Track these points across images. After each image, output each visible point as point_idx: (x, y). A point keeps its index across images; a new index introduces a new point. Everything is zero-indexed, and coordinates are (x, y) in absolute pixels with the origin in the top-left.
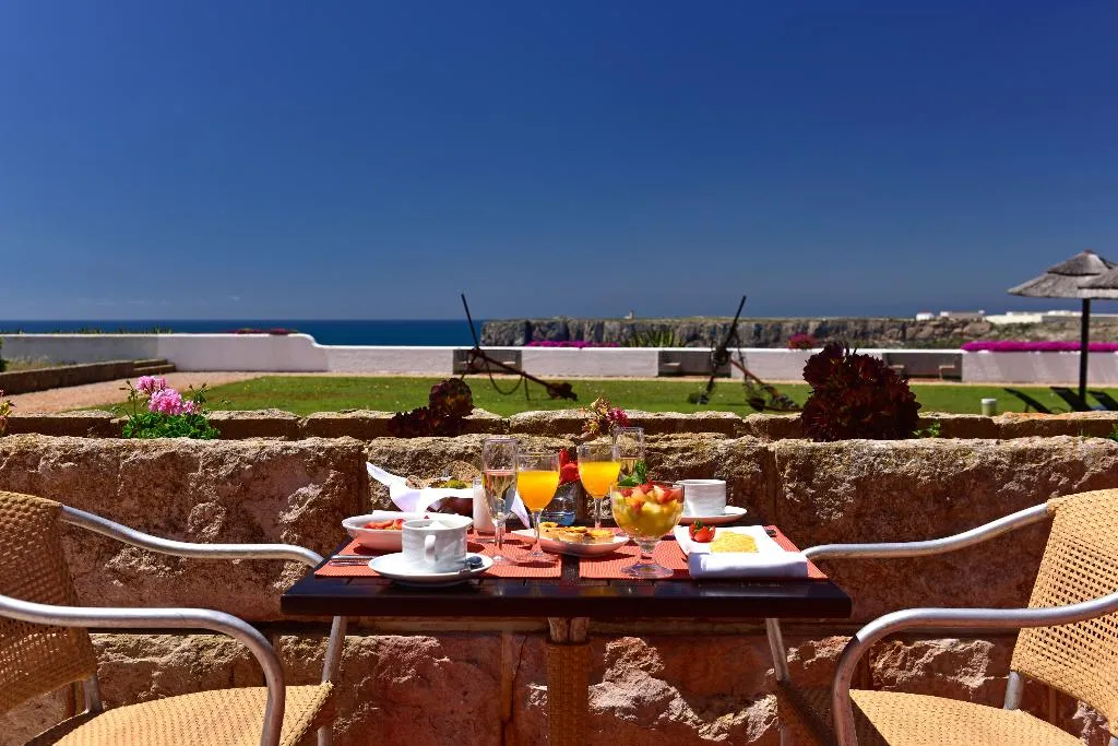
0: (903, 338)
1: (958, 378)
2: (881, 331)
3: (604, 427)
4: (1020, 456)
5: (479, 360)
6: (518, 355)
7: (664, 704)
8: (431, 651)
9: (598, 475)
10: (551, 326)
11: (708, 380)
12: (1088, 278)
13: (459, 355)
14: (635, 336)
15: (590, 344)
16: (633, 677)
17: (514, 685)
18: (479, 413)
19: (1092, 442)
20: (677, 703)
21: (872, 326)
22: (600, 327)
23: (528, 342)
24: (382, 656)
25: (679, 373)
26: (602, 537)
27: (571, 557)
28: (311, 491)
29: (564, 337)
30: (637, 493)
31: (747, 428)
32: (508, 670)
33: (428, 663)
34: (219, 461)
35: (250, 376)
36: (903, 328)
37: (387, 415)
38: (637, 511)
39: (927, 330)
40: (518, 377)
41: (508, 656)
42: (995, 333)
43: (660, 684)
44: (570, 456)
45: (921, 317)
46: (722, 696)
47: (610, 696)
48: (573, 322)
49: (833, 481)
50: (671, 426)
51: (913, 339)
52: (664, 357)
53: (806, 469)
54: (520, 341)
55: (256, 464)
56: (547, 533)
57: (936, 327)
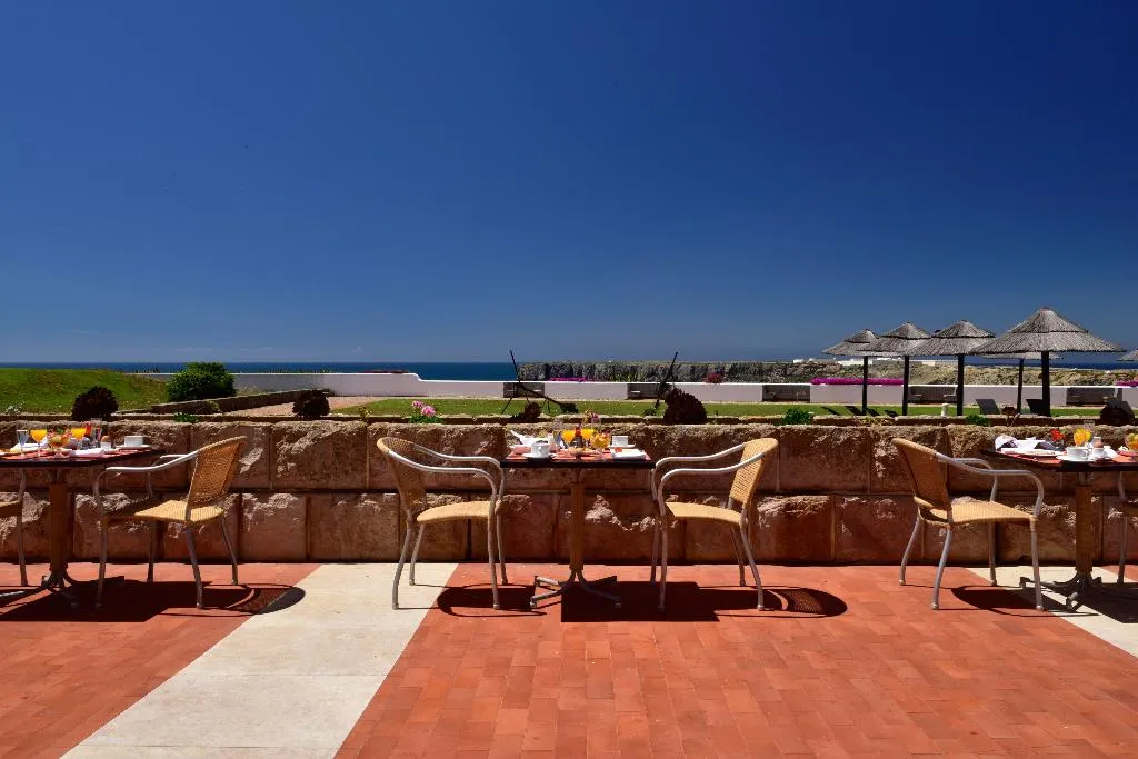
0: (785, 375)
1: (808, 400)
2: (771, 370)
3: (589, 420)
4: (738, 430)
5: (521, 390)
6: (542, 386)
7: (610, 518)
8: (528, 500)
9: (587, 433)
10: (562, 366)
11: (655, 401)
12: (862, 345)
13: (507, 386)
14: (614, 374)
15: (586, 379)
16: (599, 509)
17: (558, 511)
18: (543, 415)
19: (764, 425)
20: (615, 518)
21: (765, 367)
22: (593, 367)
23: (547, 378)
24: (510, 501)
25: (640, 397)
26: (588, 451)
27: (579, 456)
28: (485, 443)
29: (570, 373)
30: (597, 436)
31: (644, 421)
32: (555, 508)
33: (527, 504)
34: (452, 432)
35: (381, 399)
36: (785, 369)
37: (509, 416)
38: (598, 441)
39: (800, 370)
40: (543, 399)
41: (555, 501)
42: (843, 371)
43: (609, 511)
44: (578, 428)
45: (795, 361)
46: (631, 516)
47: (593, 515)
48: (576, 362)
49: (672, 439)
50: (616, 420)
51: (791, 375)
52: (631, 388)
53: (662, 435)
54: (542, 376)
55: (465, 433)
56: (572, 449)
57: (806, 367)
